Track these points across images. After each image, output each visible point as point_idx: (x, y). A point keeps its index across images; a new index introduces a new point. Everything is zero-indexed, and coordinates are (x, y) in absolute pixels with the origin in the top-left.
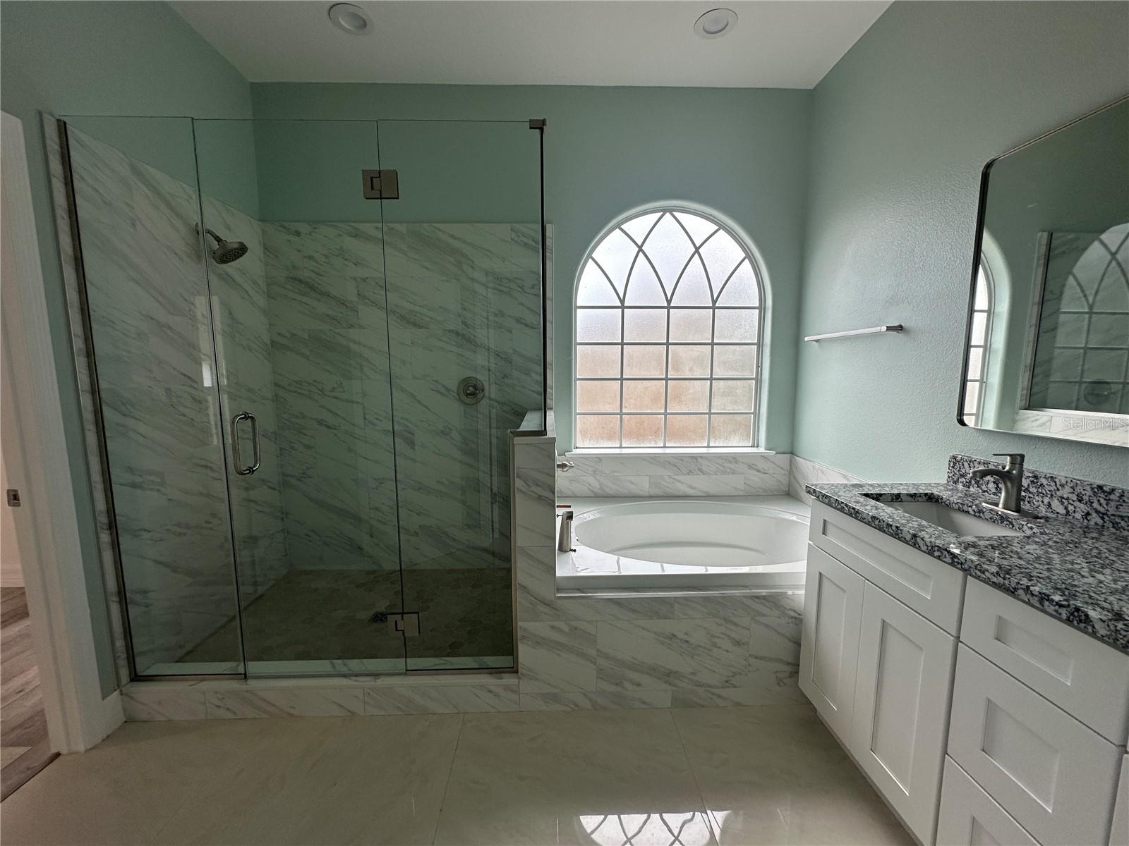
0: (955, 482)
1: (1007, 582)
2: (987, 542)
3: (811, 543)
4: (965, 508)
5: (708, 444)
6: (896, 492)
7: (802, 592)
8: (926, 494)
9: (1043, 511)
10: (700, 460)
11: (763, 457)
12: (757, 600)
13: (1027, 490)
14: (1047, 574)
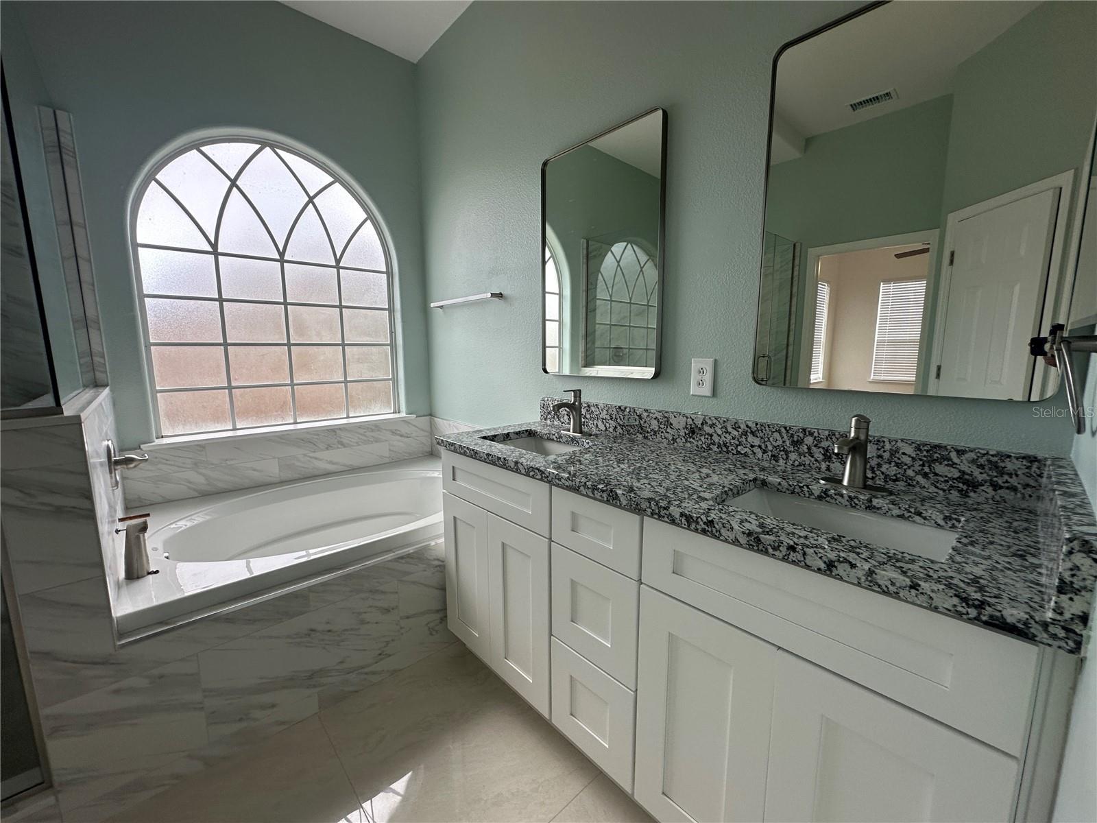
0: (545, 420)
1: (574, 483)
2: (563, 457)
3: (444, 491)
4: (551, 436)
5: (348, 414)
6: (506, 432)
7: (442, 540)
8: (527, 431)
9: (594, 431)
10: (338, 431)
11: (404, 421)
12: (400, 560)
13: (585, 417)
14: (595, 471)
